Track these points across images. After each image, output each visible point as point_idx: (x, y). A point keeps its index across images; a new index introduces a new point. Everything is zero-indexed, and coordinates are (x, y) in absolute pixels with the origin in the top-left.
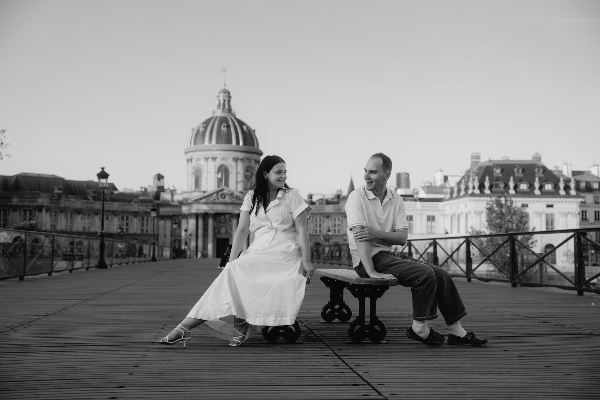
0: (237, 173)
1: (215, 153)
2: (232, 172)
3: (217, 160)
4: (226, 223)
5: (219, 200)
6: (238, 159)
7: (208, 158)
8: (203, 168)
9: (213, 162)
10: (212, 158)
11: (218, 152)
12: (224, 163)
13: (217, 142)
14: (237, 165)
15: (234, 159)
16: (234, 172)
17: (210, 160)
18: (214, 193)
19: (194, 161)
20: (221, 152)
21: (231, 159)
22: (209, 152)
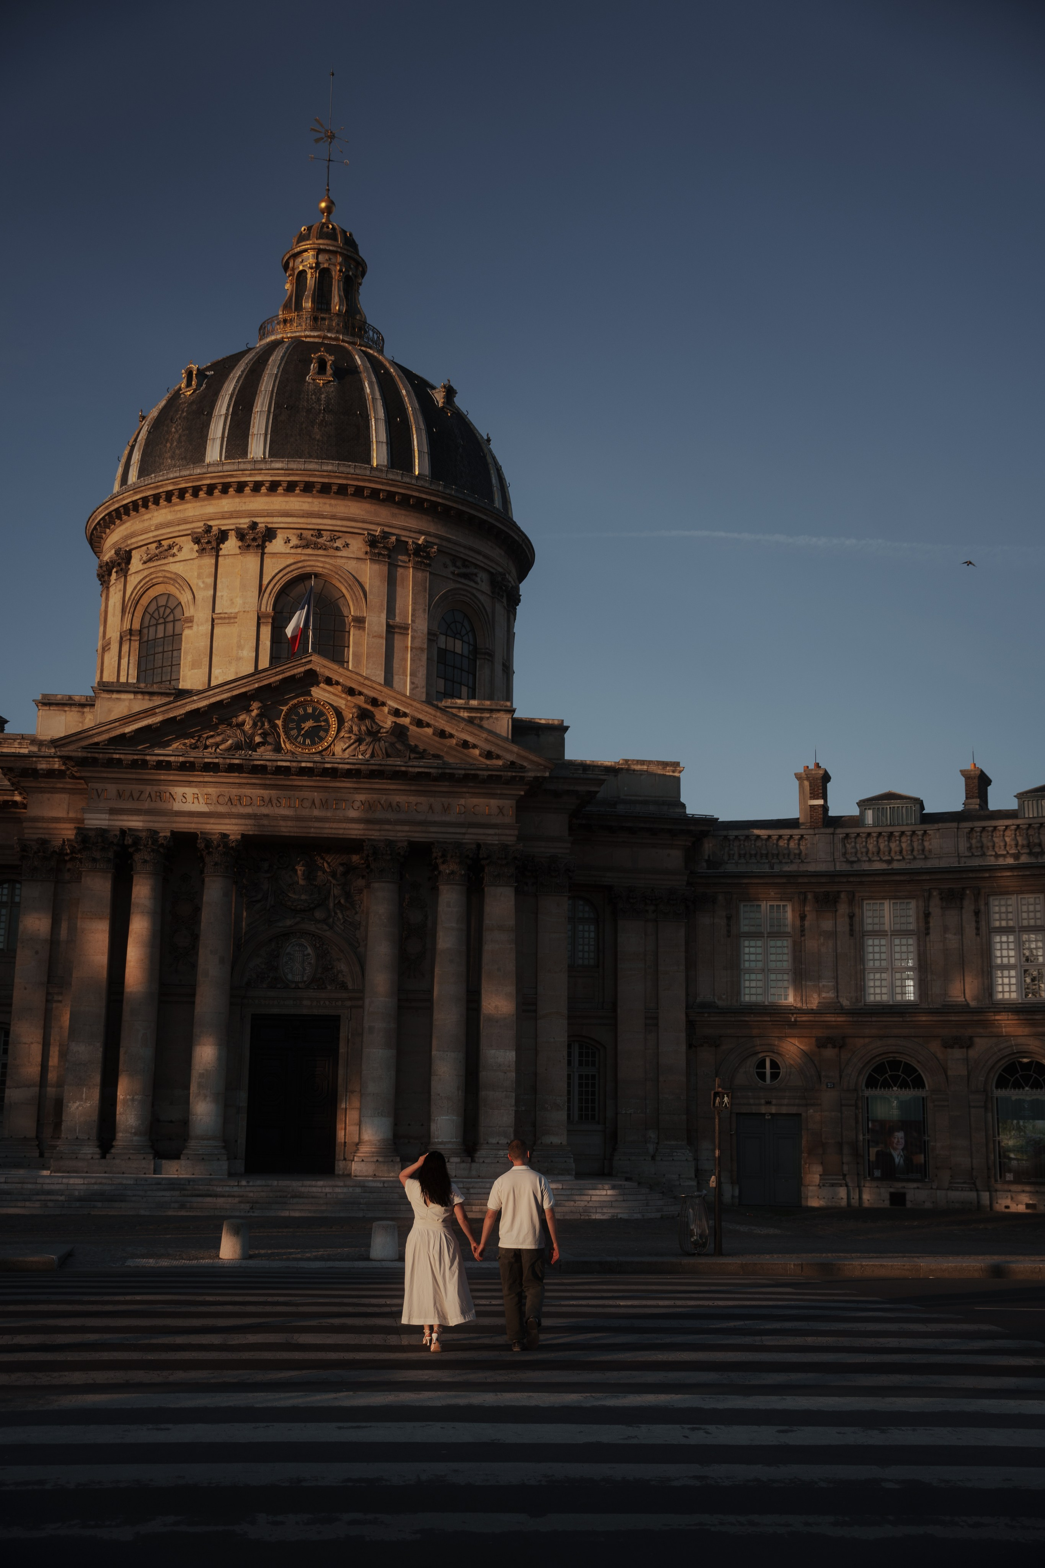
0: (392, 630)
1: (259, 503)
2: (360, 621)
3: (276, 545)
4: (319, 914)
5: (278, 749)
6: (401, 545)
7: (223, 536)
8: (185, 597)
9: (251, 561)
10: (241, 535)
11: (279, 502)
12: (317, 562)
13: (276, 450)
14: (392, 582)
15: (373, 542)
16: (377, 621)
17: (231, 545)
18: (241, 702)
19: (136, 564)
20: (297, 503)
21: (357, 546)
22: (226, 504)
